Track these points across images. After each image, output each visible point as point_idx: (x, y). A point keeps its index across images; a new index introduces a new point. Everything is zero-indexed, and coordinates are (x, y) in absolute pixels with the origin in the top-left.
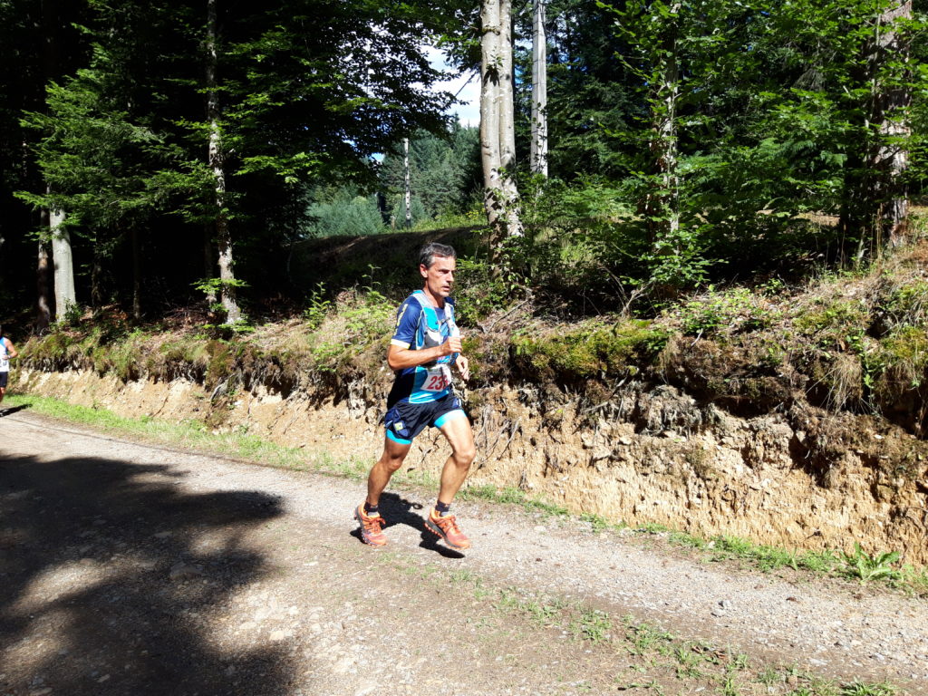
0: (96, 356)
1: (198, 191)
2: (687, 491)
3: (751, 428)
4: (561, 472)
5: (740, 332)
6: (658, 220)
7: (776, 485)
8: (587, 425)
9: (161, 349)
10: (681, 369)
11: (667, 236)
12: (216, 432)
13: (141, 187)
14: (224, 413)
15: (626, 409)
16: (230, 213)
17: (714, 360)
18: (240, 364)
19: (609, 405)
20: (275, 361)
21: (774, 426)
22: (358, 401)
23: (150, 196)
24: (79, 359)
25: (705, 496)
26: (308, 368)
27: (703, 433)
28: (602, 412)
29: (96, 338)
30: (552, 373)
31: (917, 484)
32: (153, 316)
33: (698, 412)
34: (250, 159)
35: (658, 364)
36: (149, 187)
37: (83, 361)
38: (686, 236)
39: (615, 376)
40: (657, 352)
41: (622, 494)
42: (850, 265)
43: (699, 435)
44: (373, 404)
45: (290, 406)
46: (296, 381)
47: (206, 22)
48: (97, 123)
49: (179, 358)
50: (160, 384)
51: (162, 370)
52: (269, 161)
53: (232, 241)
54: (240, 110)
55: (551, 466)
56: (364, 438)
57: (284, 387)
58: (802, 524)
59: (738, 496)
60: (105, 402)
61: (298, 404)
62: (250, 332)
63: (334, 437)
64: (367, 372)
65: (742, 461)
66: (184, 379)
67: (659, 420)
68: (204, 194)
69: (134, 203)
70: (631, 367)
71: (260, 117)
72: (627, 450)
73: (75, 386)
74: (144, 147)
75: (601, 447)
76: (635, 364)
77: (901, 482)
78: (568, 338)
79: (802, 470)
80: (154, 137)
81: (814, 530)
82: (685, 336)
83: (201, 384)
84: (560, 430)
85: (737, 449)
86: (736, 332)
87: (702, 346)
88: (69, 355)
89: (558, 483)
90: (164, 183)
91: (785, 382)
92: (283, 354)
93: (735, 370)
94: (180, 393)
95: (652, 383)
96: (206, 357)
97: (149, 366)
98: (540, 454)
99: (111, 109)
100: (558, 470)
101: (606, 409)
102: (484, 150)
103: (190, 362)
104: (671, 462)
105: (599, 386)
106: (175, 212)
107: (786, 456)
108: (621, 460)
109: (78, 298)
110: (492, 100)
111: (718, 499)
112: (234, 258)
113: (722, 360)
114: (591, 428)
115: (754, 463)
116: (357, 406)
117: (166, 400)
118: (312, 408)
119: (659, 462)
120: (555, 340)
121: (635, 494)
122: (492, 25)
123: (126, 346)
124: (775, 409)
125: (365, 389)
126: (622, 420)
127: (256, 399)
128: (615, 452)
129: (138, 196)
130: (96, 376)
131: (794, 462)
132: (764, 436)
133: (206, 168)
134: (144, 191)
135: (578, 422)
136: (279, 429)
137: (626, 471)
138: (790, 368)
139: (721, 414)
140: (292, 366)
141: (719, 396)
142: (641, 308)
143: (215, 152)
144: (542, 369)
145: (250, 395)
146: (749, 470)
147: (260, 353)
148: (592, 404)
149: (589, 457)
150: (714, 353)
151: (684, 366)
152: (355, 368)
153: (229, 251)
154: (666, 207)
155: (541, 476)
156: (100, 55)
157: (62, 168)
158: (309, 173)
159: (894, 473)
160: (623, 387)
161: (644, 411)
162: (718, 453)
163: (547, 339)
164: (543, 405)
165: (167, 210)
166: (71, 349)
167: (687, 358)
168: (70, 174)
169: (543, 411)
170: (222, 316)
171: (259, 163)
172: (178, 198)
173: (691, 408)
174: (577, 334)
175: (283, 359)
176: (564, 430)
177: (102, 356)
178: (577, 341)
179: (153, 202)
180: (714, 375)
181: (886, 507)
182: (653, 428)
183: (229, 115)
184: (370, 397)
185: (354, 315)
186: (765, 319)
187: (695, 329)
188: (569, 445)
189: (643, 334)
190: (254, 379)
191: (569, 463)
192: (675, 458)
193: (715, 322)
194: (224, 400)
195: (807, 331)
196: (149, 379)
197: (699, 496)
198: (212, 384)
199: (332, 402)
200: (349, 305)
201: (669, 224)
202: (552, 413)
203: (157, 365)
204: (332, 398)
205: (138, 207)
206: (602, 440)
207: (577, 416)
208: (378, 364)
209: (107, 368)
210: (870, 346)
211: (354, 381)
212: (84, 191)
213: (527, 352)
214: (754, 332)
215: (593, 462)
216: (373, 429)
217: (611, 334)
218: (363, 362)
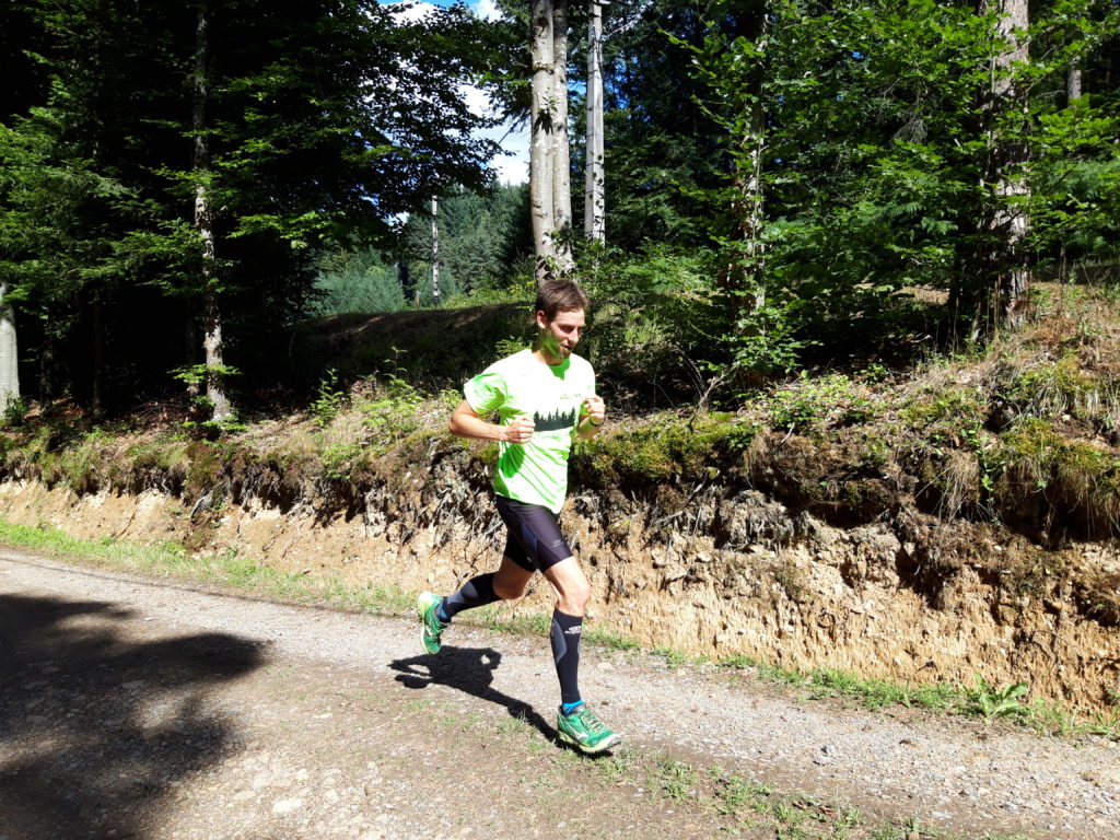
0: (44, 462)
1: (181, 257)
2: (777, 617)
3: (852, 540)
4: (627, 596)
5: (838, 426)
6: (743, 294)
7: (881, 607)
8: (659, 539)
9: (127, 454)
10: (770, 471)
11: (751, 313)
12: (196, 556)
13: (108, 251)
14: (207, 531)
15: (704, 519)
16: (219, 285)
17: (807, 459)
18: (229, 471)
19: (684, 515)
20: (273, 466)
21: (878, 537)
22: (377, 515)
23: (119, 263)
24: (22, 466)
25: (799, 622)
26: (314, 475)
27: (795, 547)
28: (676, 523)
29: (45, 440)
30: (617, 477)
31: (1045, 603)
32: (118, 411)
33: (789, 522)
34: (249, 218)
35: (742, 465)
36: (118, 251)
37: (27, 470)
38: (774, 313)
39: (691, 480)
40: (741, 451)
41: (701, 622)
42: (963, 348)
43: (790, 550)
44: (396, 518)
45: (290, 522)
46: (299, 490)
47: (194, 53)
48: (55, 173)
49: (151, 464)
50: (125, 497)
51: (127, 479)
52: (272, 221)
53: (222, 319)
54: (236, 158)
55: (614, 590)
56: (385, 561)
57: (283, 499)
58: (912, 653)
59: (837, 622)
60: (54, 520)
61: (301, 519)
62: (241, 431)
63: (346, 560)
64: (389, 479)
65: (841, 579)
66: (156, 491)
67: (743, 532)
68: (188, 262)
69: (99, 271)
70: (710, 469)
71: (258, 168)
72: (706, 568)
73: (16, 500)
74: (112, 202)
75: (675, 565)
76: (714, 465)
77: (1026, 600)
78: (636, 434)
79: (911, 589)
80: (125, 190)
81: (926, 660)
82: (773, 431)
83: (178, 497)
84: (626, 546)
85: (835, 566)
86: (833, 426)
87: (794, 443)
88: (9, 461)
89: (623, 610)
90: (137, 247)
91: (891, 485)
92: (283, 458)
93: (831, 472)
94: (151, 508)
95: (735, 488)
96: (186, 462)
97: (112, 475)
98: (602, 575)
99: (72, 156)
100: (623, 594)
101: (681, 519)
102: (536, 210)
103: (165, 469)
104: (758, 583)
105: (672, 492)
106: (150, 283)
107: (893, 574)
108: (699, 580)
109: (22, 390)
110: (545, 151)
111: (814, 626)
112: (223, 339)
113: (817, 460)
114: (663, 543)
115: (856, 582)
116: (376, 521)
117: (133, 517)
118: (319, 524)
119: (743, 582)
120: (620, 438)
121: (716, 621)
122: (544, 62)
123: (82, 450)
124: (879, 517)
125: (386, 500)
126: (700, 532)
127: (248, 515)
128: (692, 571)
129: (103, 263)
130: (43, 487)
131: (902, 581)
132: (866, 550)
133: (190, 228)
134: (112, 256)
135: (647, 536)
136: (277, 551)
137: (705, 594)
138: (896, 468)
139: (816, 523)
140: (295, 472)
141: (814, 502)
142: (722, 398)
143: (202, 209)
144: (605, 473)
145: (240, 509)
146: (850, 590)
147: (254, 457)
148: (664, 514)
149: (660, 578)
150: (807, 452)
151: (772, 467)
152: (374, 474)
153: (217, 331)
154: (750, 279)
155: (604, 603)
156: (62, 90)
157: (8, 227)
158: (321, 236)
159: (1017, 590)
160: (701, 493)
161: (726, 521)
162: (813, 570)
163: (610, 436)
164: (605, 516)
165: (139, 281)
166: (12, 455)
167: (776, 458)
168: (19, 235)
169: (605, 523)
170: (206, 411)
171: (258, 222)
172: (154, 266)
173: (781, 517)
174: (646, 430)
175: (283, 465)
176: (630, 545)
177: (52, 464)
178: (646, 438)
179: (123, 270)
180: (808, 478)
181: (1009, 630)
182: (736, 541)
183: (221, 164)
184: (393, 510)
185: (374, 409)
186: (867, 411)
187: (786, 423)
188: (636, 564)
189: (725, 429)
190: (247, 489)
191: (637, 586)
192: (763, 577)
193: (809, 415)
194: (208, 516)
195: (915, 425)
196: (111, 491)
197: (791, 623)
198: (192, 497)
199: (344, 517)
200: (367, 397)
201: (753, 299)
202: (617, 525)
203: (122, 474)
204: (344, 512)
205: (104, 276)
206: (676, 557)
207: (646, 529)
208: (403, 469)
209: (57, 478)
210: (988, 441)
211: (373, 490)
212: (34, 256)
213: (587, 452)
214: (854, 426)
215: (665, 584)
216: (395, 549)
217: (687, 430)
218: (384, 467)
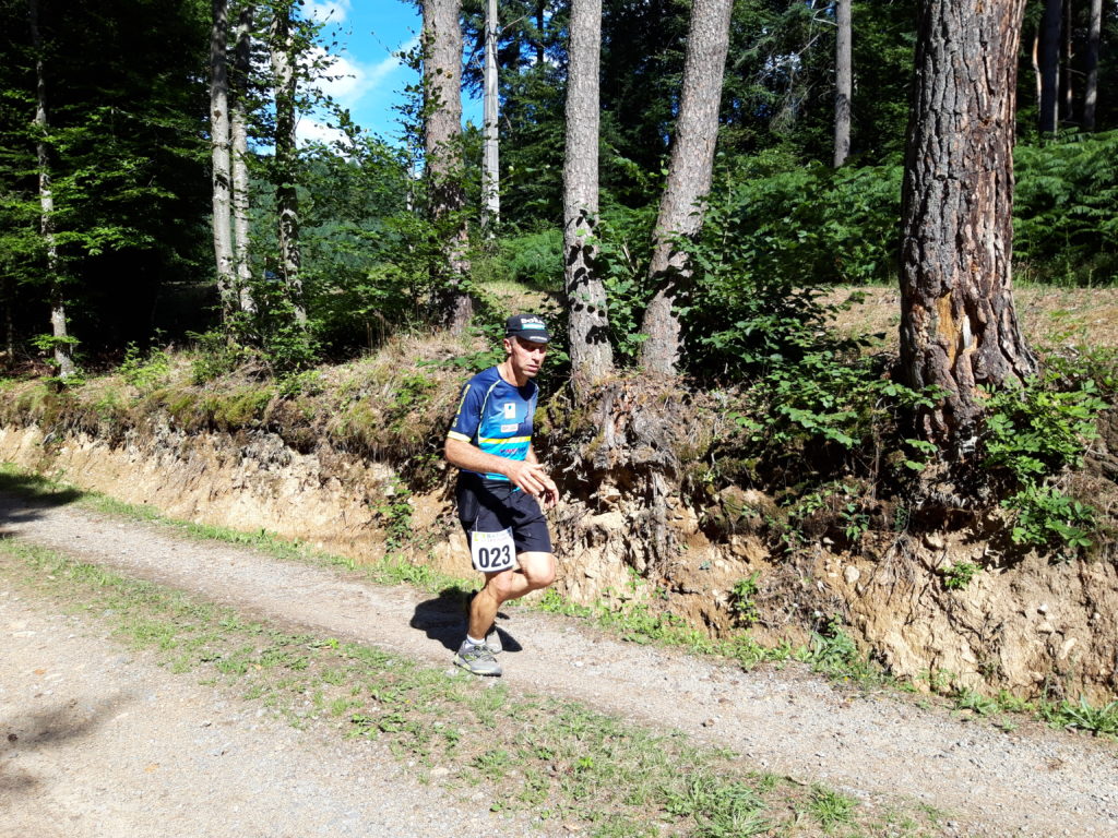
1: (31, 256)
14: (52, 458)
30: (224, 424)
33: (284, 453)
51: (18, 418)
62: (80, 385)
66: (32, 427)
68: (36, 259)
70: (256, 420)
83: (42, 432)
94: (29, 441)
96: (42, 408)
102: (216, 242)
105: (242, 434)
112: (66, 316)
114: (239, 465)
116: (134, 452)
118: (110, 452)
127: (78, 445)
133: (38, 234)
144: (220, 421)
145: (75, 441)
152: (129, 419)
153: (62, 309)
170: (57, 371)
176: (226, 467)
190: (76, 428)
194: (54, 446)
199: (121, 449)
218: (136, 414)
